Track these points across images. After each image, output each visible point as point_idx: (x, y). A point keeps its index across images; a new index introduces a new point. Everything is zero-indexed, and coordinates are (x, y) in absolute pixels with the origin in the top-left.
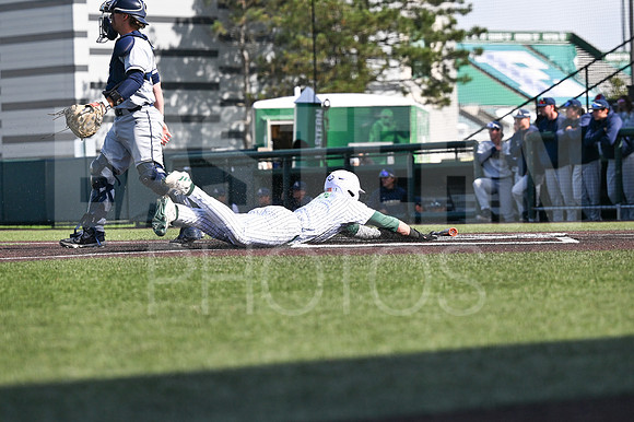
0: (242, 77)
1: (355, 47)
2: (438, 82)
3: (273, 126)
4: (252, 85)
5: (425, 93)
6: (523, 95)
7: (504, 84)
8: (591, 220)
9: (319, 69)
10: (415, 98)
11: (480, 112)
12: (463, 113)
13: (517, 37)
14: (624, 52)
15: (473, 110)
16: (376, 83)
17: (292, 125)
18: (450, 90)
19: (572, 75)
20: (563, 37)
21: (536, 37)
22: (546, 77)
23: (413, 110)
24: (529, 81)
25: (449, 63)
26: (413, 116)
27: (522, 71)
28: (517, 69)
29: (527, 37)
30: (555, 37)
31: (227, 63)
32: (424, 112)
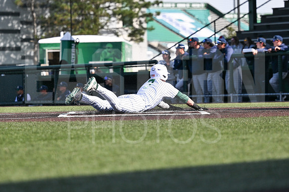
0: (32, 27)
1: (93, 11)
2: (137, 30)
3: (49, 53)
4: (38, 30)
5: (130, 35)
6: (182, 36)
7: (171, 30)
8: (217, 102)
9: (73, 22)
10: (124, 38)
11: (159, 45)
12: (150, 46)
13: (178, 5)
14: (235, 13)
15: (155, 44)
16: (103, 30)
17: (59, 52)
18: (143, 34)
19: (207, 25)
20: (203, 5)
21: (188, 5)
22: (193, 27)
23: (123, 44)
24: (184, 29)
25: (143, 20)
26: (123, 47)
27: (181, 23)
28: (178, 22)
29: (183, 6)
30: (198, 5)
31: (25, 19)
32: (129, 45)
